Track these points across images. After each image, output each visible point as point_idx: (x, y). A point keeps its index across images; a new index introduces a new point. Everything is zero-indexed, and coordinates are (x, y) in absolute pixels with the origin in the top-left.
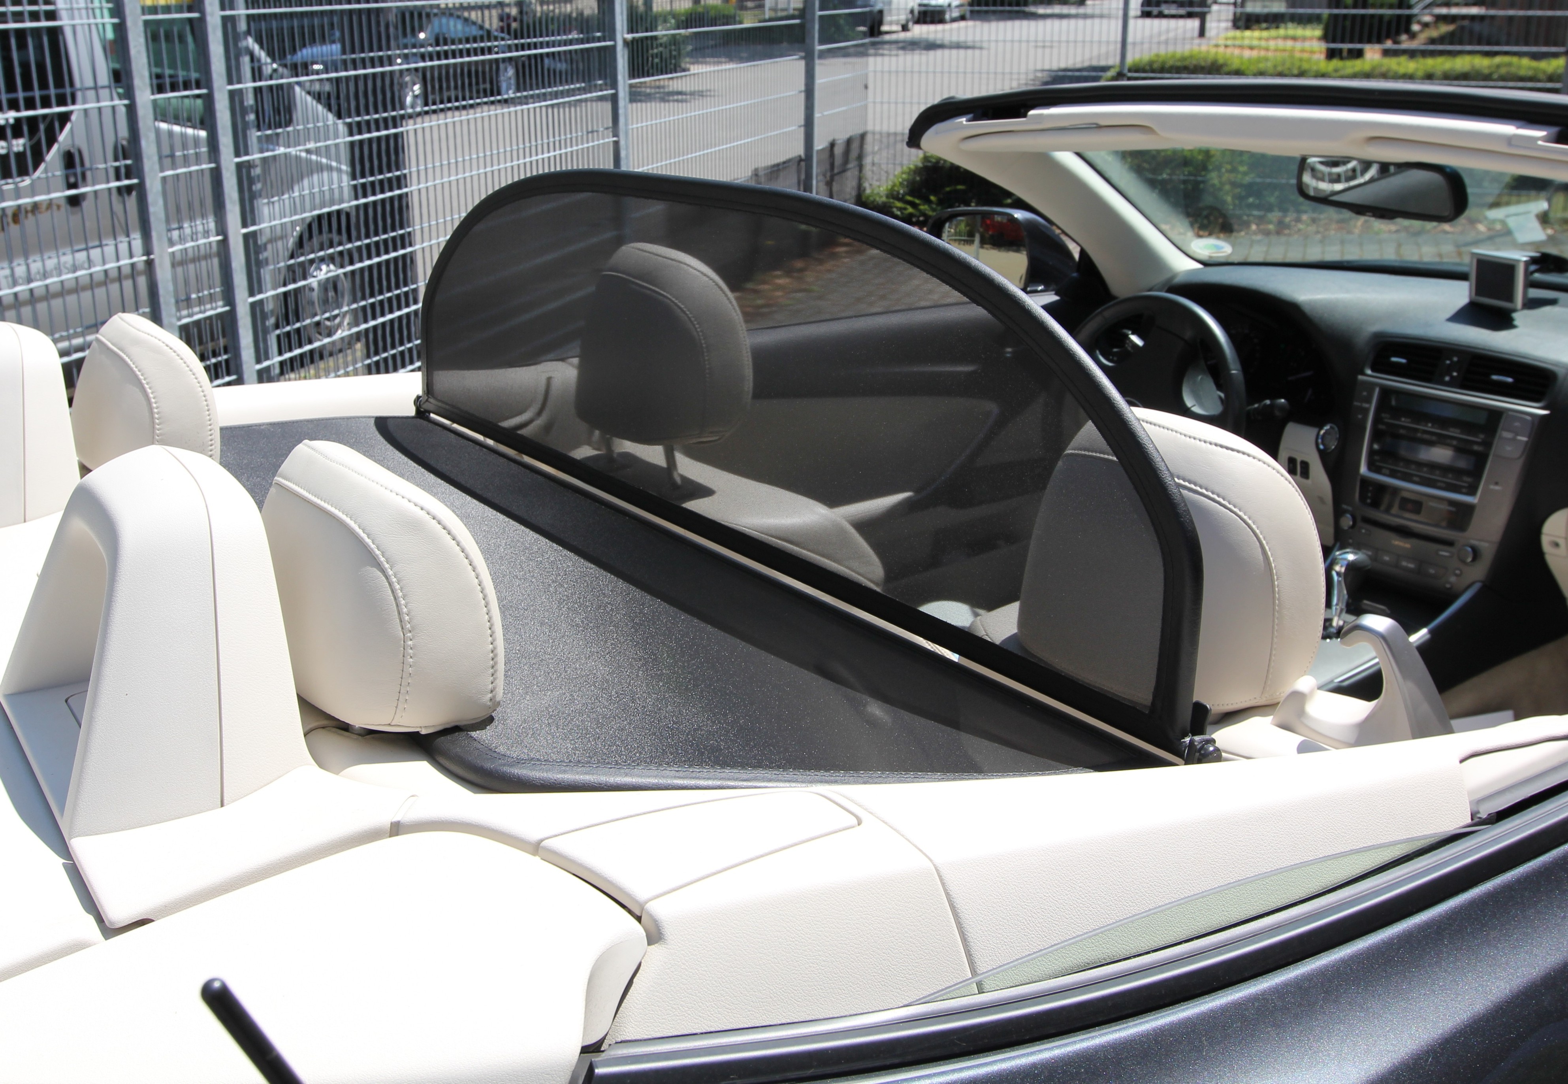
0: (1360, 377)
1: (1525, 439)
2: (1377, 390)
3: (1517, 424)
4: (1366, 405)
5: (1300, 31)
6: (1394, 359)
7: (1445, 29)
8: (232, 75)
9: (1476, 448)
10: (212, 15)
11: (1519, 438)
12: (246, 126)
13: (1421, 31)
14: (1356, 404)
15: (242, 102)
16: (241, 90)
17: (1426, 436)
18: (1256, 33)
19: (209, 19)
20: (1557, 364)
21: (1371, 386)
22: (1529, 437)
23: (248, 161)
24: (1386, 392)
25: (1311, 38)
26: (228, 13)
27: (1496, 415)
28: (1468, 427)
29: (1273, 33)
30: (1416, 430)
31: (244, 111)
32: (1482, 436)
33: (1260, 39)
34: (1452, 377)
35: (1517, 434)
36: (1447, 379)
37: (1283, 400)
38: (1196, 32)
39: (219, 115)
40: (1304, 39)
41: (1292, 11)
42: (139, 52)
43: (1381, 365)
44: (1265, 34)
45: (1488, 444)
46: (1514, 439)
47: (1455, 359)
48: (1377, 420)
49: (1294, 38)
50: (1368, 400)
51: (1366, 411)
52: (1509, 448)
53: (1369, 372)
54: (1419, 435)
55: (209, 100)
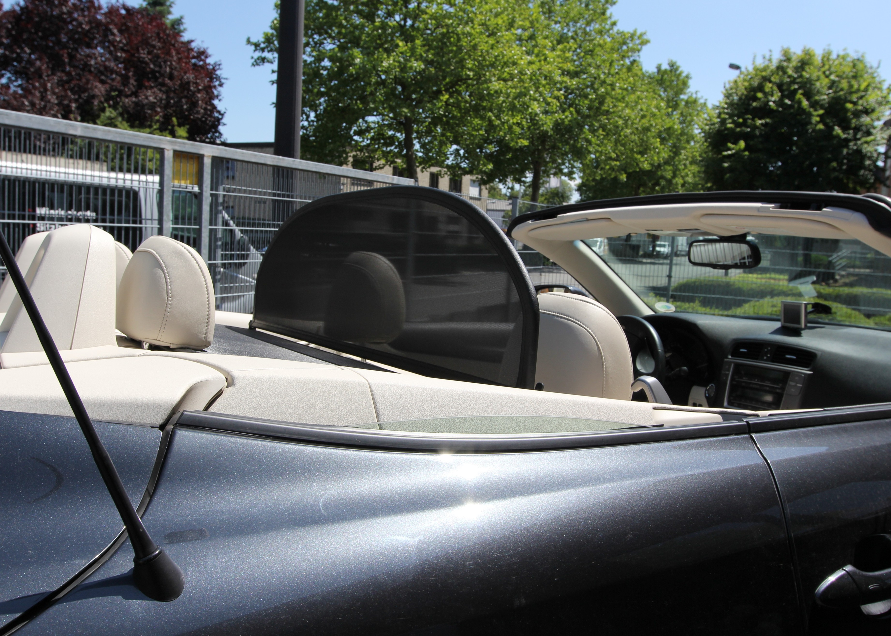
0: (726, 360)
1: (801, 385)
2: (733, 365)
3: (797, 378)
4: (727, 372)
5: (777, 276)
6: (742, 350)
7: (852, 279)
8: (213, 221)
9: (778, 391)
10: (206, 192)
11: (798, 385)
12: (216, 247)
13: (840, 279)
14: (723, 372)
15: (215, 235)
16: (216, 229)
17: (755, 386)
18: (755, 276)
19: (204, 193)
20: (817, 350)
21: (730, 363)
22: (803, 384)
23: (215, 264)
24: (738, 366)
25: (783, 280)
26: (214, 192)
27: (787, 374)
28: (774, 381)
29: (764, 276)
30: (750, 383)
31: (216, 240)
32: (780, 385)
33: (757, 278)
34: (767, 357)
35: (797, 383)
36: (765, 358)
37: (685, 368)
38: (724, 274)
39: (203, 239)
40: (779, 280)
41: (773, 267)
42: (168, 204)
43: (736, 353)
44: (759, 276)
45: (783, 389)
46: (795, 386)
47: (769, 348)
48: (732, 379)
49: (774, 279)
50: (729, 370)
51: (727, 376)
52: (793, 390)
53: (730, 357)
54: (751, 385)
55: (199, 232)
